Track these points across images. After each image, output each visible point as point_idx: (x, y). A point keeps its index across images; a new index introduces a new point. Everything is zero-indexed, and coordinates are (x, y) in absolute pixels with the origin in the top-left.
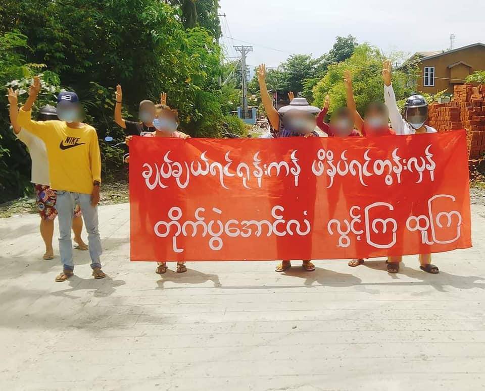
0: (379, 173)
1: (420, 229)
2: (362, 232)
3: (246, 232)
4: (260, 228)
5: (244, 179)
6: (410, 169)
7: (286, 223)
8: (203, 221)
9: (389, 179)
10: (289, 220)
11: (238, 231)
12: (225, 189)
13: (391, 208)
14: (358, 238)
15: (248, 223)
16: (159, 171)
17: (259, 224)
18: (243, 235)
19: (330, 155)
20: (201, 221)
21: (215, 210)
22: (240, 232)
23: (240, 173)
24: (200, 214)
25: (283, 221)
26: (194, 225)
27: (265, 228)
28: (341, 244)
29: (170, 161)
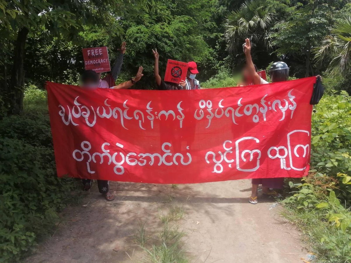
0: (248, 113)
1: (280, 157)
2: (233, 161)
3: (142, 162)
4: (153, 159)
5: (140, 121)
6: (274, 109)
7: (173, 156)
8: (109, 153)
9: (256, 118)
10: (175, 154)
11: (136, 161)
12: (125, 129)
13: (258, 141)
14: (230, 166)
15: (144, 155)
16: (71, 112)
17: (152, 157)
18: (140, 164)
19: (209, 104)
20: (106, 152)
21: (118, 144)
22: (138, 162)
23: (137, 117)
24: (106, 148)
25: (171, 154)
26: (102, 156)
27: (157, 159)
28: (215, 171)
29: (79, 104)
